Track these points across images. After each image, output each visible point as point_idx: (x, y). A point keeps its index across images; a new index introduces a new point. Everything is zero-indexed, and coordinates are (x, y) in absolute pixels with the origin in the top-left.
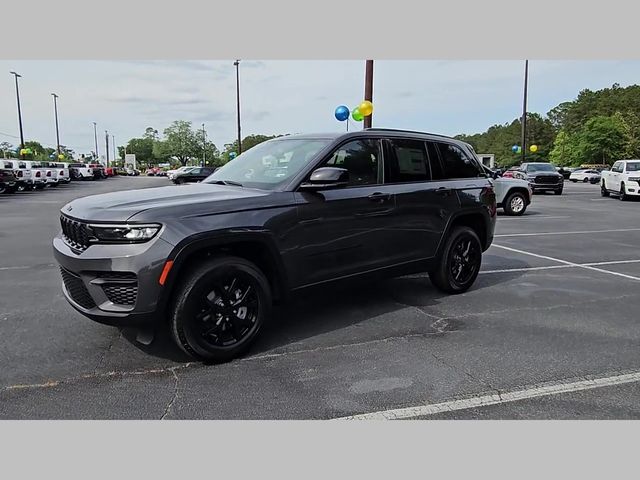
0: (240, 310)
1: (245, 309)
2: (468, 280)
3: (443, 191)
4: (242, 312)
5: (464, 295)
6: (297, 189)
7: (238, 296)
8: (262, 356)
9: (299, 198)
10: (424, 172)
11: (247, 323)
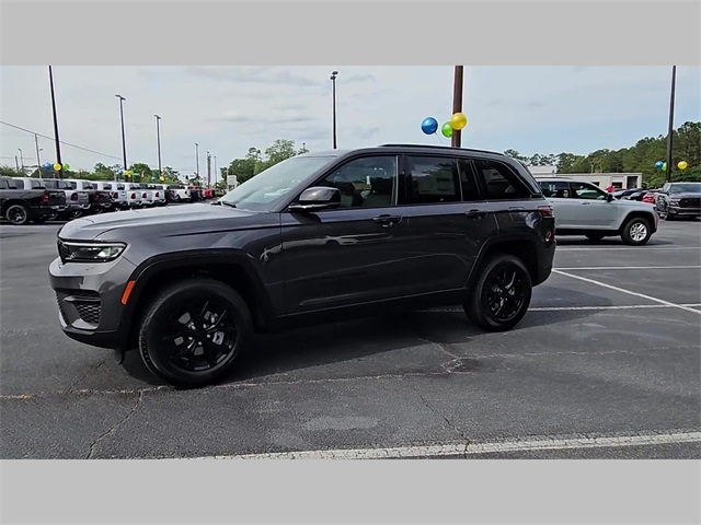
0: (216, 335)
1: (222, 335)
2: (511, 316)
3: (474, 214)
4: (218, 338)
5: (505, 334)
6: (284, 210)
7: (213, 320)
8: (236, 385)
9: (289, 219)
10: (453, 193)
11: (224, 349)
